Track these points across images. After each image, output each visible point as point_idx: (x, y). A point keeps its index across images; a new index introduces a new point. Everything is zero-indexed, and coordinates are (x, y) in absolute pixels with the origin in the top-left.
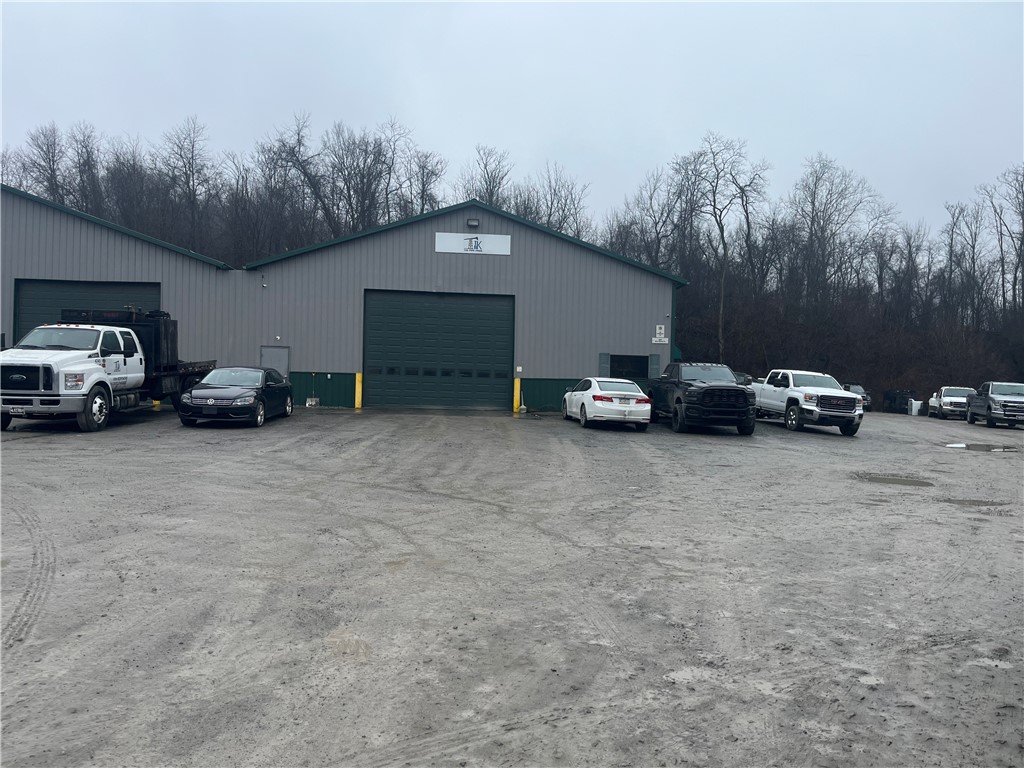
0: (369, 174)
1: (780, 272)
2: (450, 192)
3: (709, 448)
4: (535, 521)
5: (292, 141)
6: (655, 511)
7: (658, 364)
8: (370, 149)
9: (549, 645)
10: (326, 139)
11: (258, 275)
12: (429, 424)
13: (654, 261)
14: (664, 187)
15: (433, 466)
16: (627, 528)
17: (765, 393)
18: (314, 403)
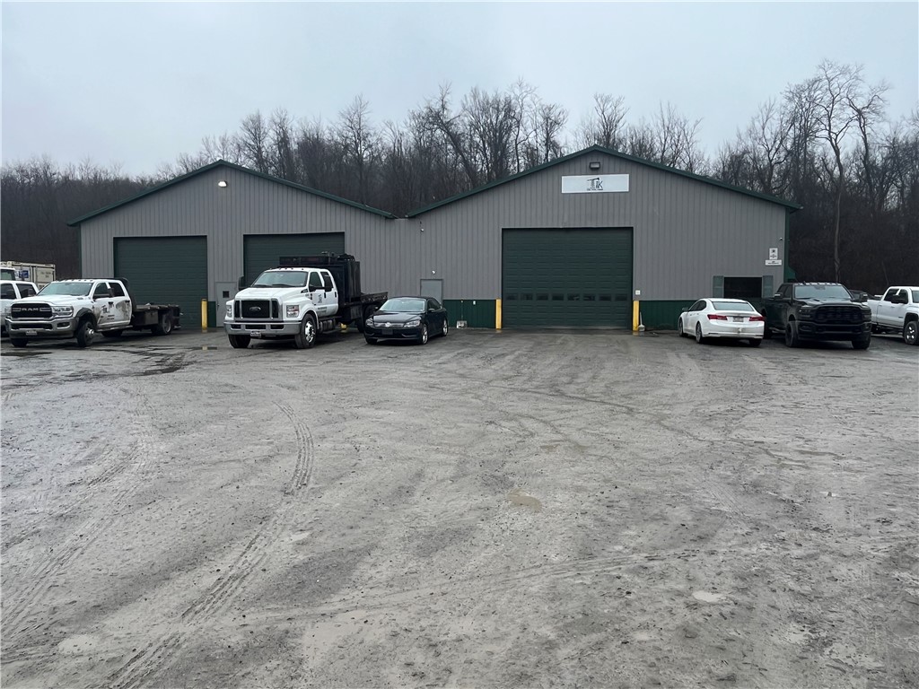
0: (501, 128)
1: (901, 189)
2: (571, 138)
3: (822, 361)
4: (659, 420)
5: (437, 107)
6: (768, 413)
7: (771, 284)
8: (501, 106)
9: (677, 508)
10: (465, 102)
11: (417, 221)
12: (559, 341)
13: (767, 187)
14: (776, 116)
15: (567, 375)
16: (743, 426)
17: (881, 309)
18: (463, 325)
